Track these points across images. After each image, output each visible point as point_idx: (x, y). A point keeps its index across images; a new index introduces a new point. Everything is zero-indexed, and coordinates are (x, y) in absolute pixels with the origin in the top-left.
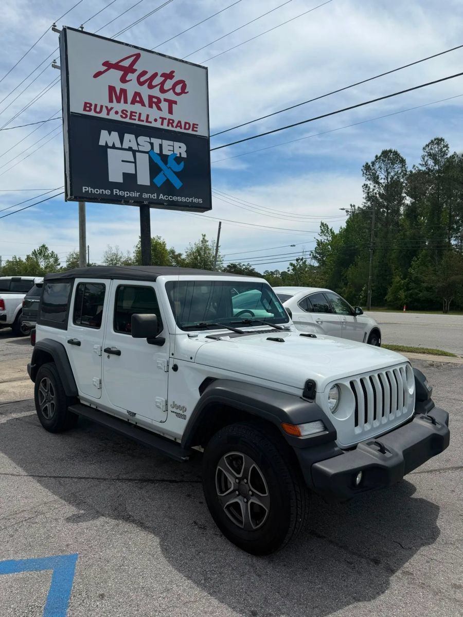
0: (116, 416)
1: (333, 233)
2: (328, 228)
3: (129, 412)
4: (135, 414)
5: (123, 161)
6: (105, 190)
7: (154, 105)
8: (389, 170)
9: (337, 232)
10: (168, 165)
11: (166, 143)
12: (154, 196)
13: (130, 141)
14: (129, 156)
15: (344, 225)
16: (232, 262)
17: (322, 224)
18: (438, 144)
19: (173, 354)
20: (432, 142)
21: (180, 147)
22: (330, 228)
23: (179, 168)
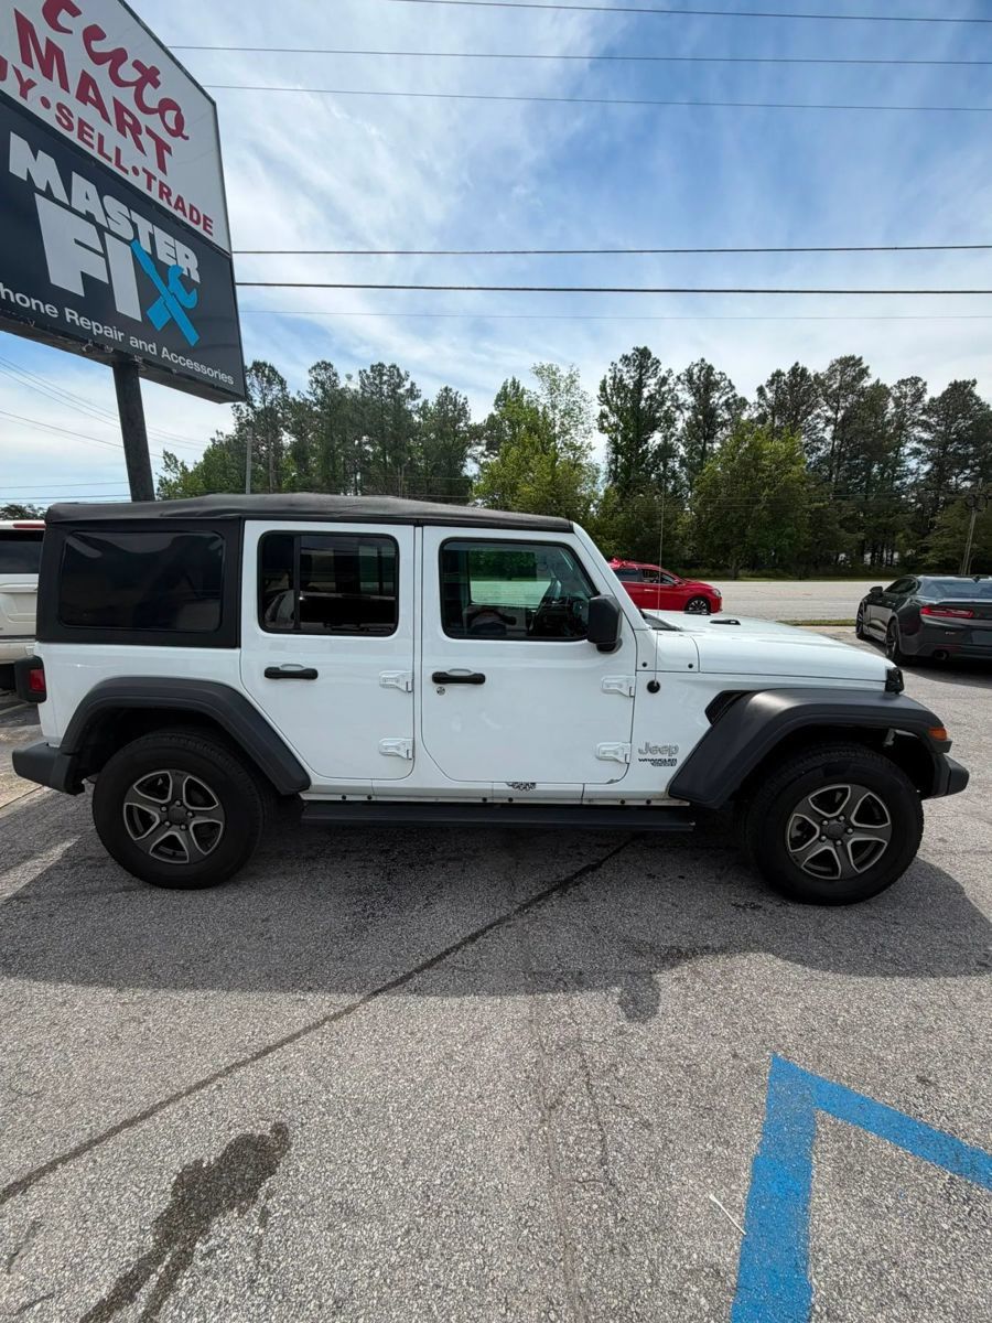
0: (440, 800)
1: (185, 468)
2: (176, 461)
3: (513, 785)
4: (534, 784)
5: (77, 242)
6: (44, 304)
7: (127, 130)
8: (266, 391)
9: (191, 469)
10: (170, 287)
11: (162, 237)
12: (152, 349)
13: (87, 197)
14: (89, 234)
15: (201, 459)
16: (12, 502)
17: (166, 453)
18: (326, 369)
19: (645, 665)
20: (318, 365)
21: (187, 257)
22: (180, 460)
23: (191, 301)
